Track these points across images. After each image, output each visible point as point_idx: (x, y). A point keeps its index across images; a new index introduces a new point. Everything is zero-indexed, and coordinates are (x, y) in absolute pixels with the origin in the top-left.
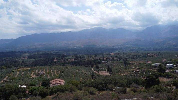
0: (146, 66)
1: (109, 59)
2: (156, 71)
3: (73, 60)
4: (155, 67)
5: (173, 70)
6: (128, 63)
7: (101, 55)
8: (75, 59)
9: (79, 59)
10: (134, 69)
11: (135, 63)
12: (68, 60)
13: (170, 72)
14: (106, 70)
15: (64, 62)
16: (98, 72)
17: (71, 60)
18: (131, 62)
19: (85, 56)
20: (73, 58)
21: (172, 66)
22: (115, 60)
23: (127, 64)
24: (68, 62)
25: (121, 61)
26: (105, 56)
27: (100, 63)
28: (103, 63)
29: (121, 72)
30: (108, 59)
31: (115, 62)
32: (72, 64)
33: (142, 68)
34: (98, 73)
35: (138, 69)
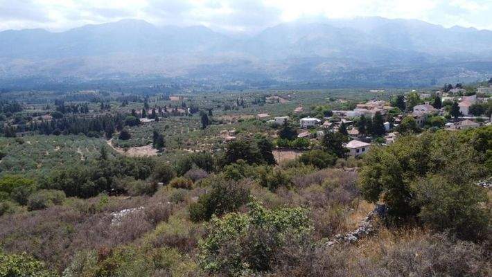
0: (255, 124)
1: (163, 111)
2: (276, 136)
3: (48, 118)
4: (275, 126)
5: (314, 131)
6: (213, 121)
7: (141, 101)
8: (55, 116)
9: (71, 114)
10: (225, 133)
11: (231, 119)
12: (29, 119)
13: (306, 136)
14: (148, 143)
15: (16, 126)
16: (126, 147)
17: (40, 119)
18: (220, 119)
19: (91, 105)
20: (48, 113)
21: (313, 122)
22: (179, 114)
23: (211, 124)
24: (31, 126)
25: (197, 116)
26: (151, 104)
27: (135, 123)
28: (143, 123)
29: (188, 145)
30: (160, 111)
31: (177, 118)
32: (45, 129)
33: (243, 129)
34: (126, 150)
35: (236, 133)
